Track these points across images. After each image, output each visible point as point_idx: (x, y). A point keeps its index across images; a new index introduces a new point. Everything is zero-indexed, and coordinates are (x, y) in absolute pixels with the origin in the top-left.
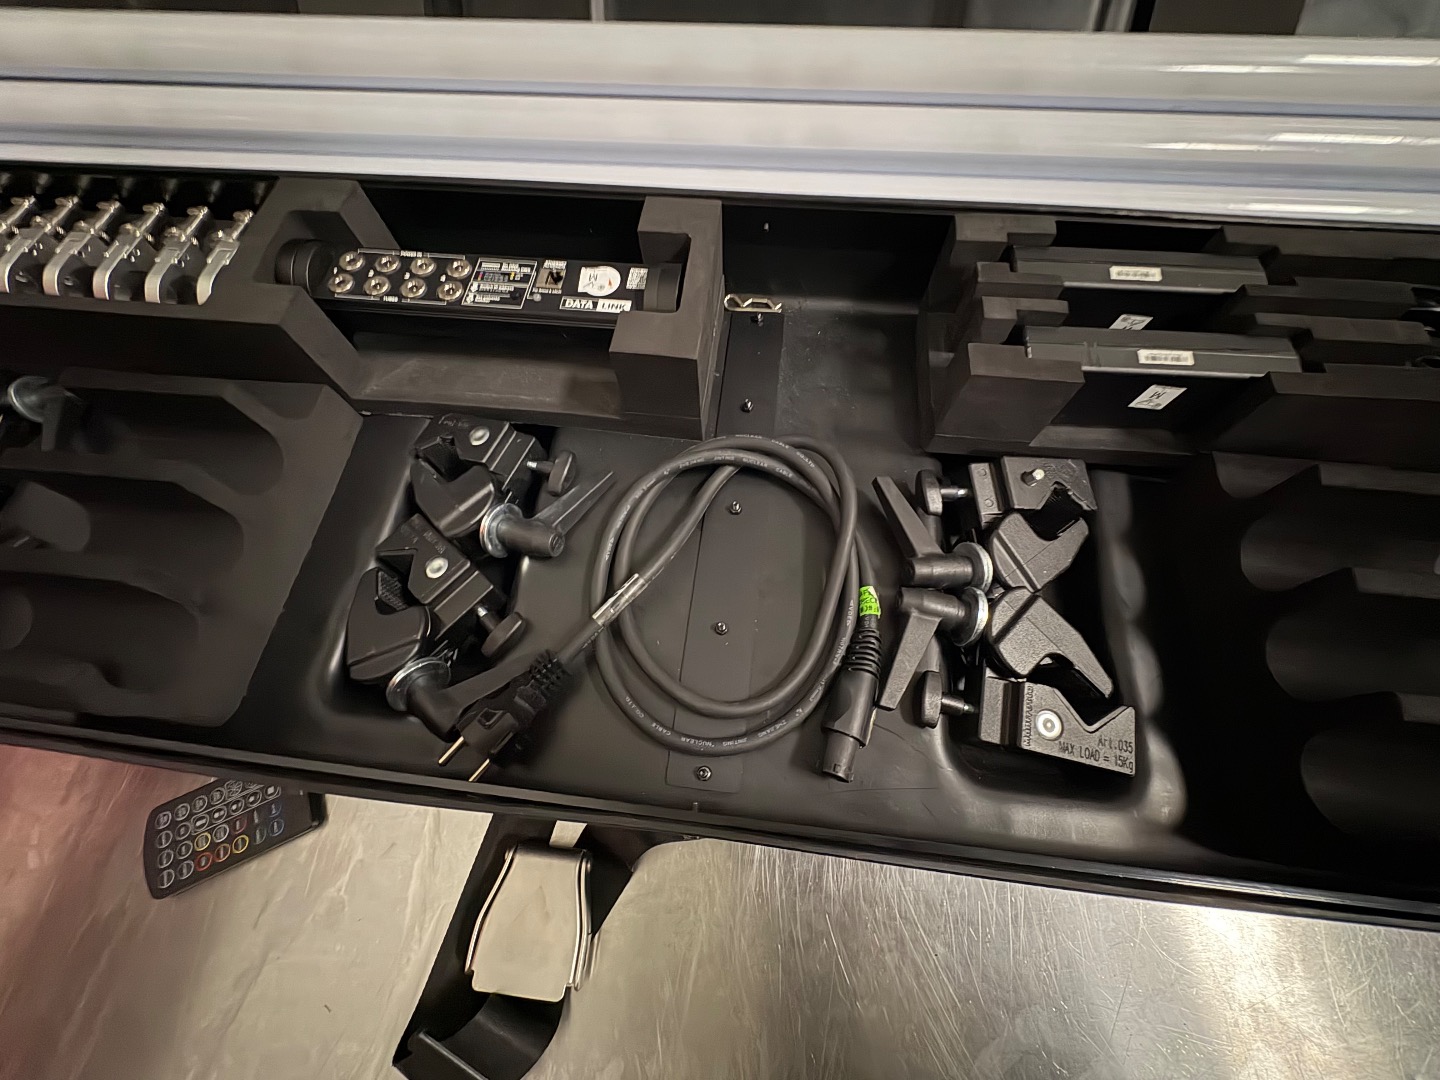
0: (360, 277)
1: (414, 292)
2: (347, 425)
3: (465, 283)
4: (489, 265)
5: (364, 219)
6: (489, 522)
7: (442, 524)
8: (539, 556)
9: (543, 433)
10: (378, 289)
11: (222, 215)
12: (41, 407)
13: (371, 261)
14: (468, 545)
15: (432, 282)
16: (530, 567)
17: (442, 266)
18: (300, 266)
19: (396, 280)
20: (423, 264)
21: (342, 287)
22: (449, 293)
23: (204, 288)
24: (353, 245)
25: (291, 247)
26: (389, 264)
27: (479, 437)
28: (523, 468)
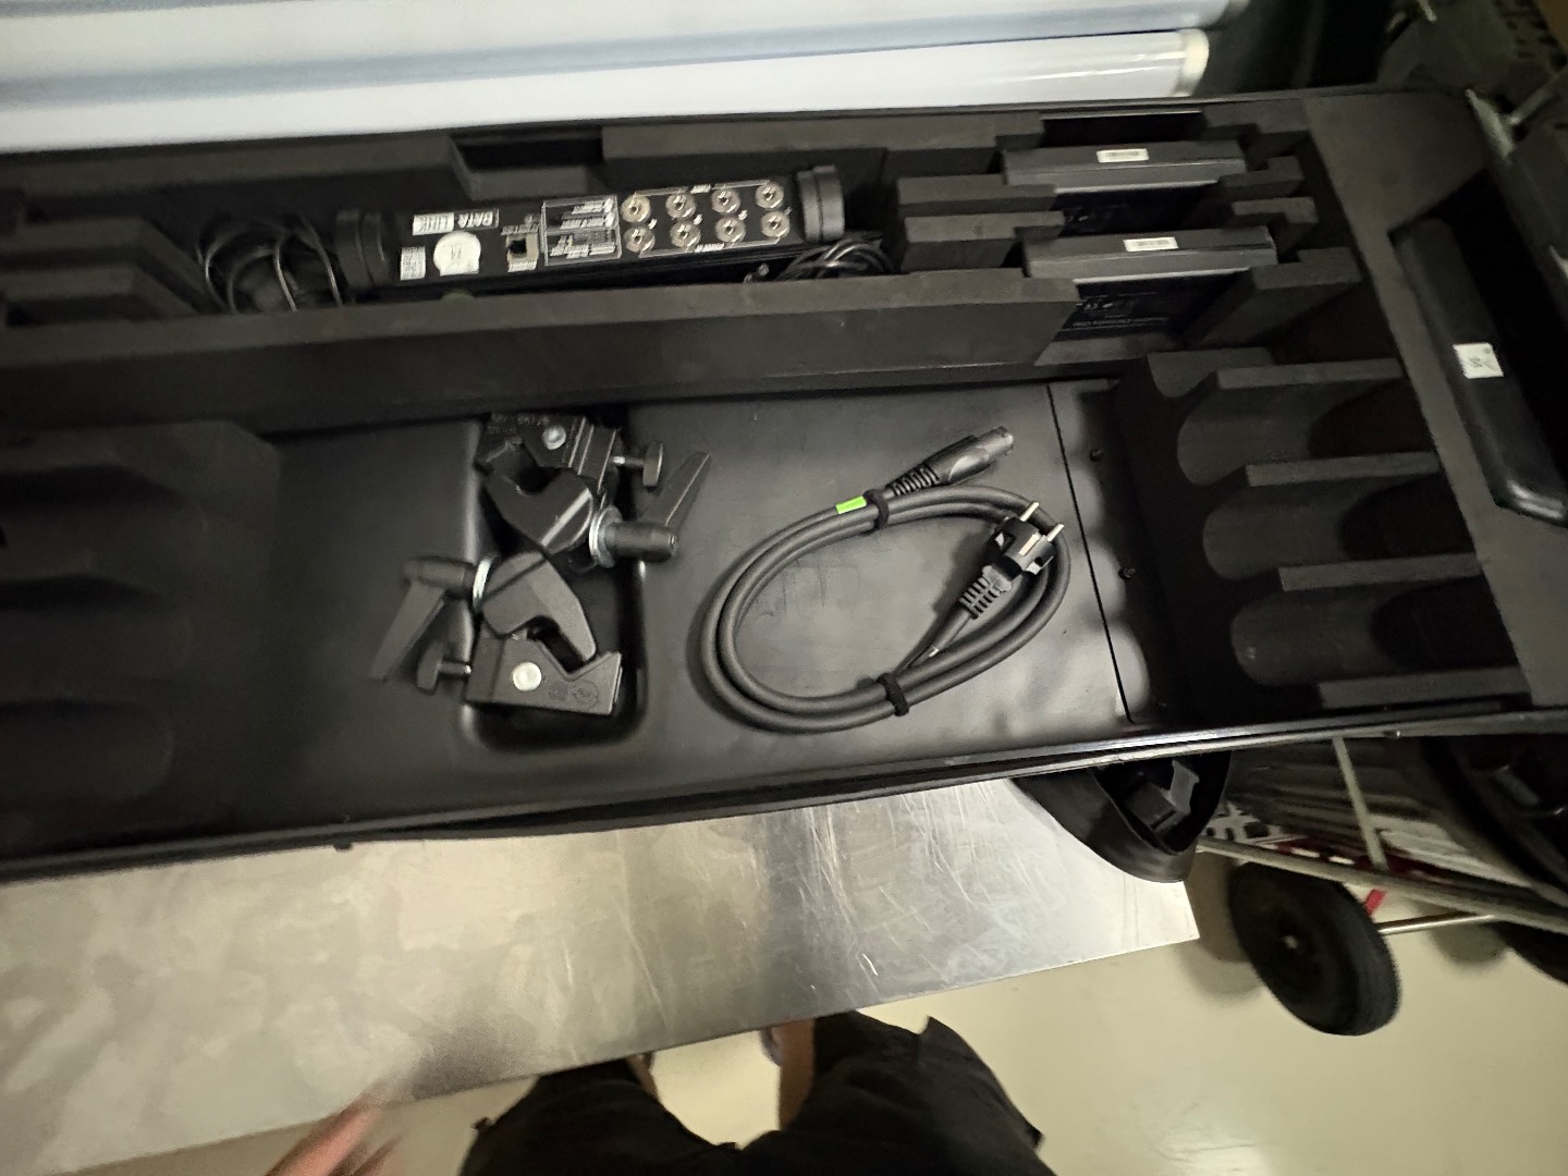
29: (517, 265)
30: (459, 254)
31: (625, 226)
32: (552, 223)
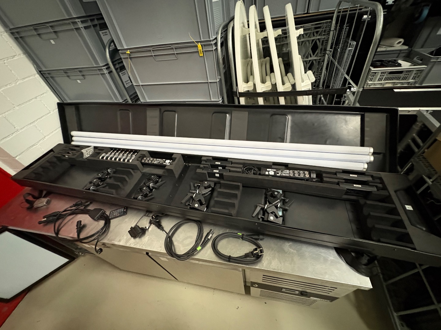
0: (145, 160)
1: (150, 162)
2: (140, 175)
3: (155, 161)
4: (158, 159)
5: (148, 155)
6: (151, 185)
7: (146, 184)
8: (155, 188)
9: (159, 177)
10: (147, 161)
11: (134, 153)
12: (111, 172)
13: (147, 158)
14: (149, 187)
15: (152, 161)
16: (154, 190)
17: (153, 159)
18: (140, 159)
19: (149, 160)
20: (152, 159)
21: (143, 161)
22: (153, 162)
23: (131, 161)
24: (145, 157)
25: (140, 157)
26: (148, 159)
27: (153, 177)
28: (156, 180)
29: (278, 175)
30: (272, 173)
31: (290, 173)
32: (282, 172)
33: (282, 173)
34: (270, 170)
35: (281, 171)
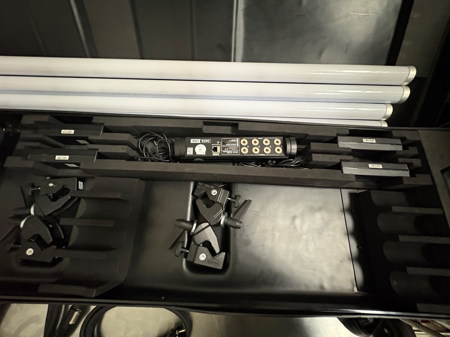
29: (215, 154)
30: (201, 150)
31: (242, 146)
32: (224, 144)
33: (223, 149)
34: (198, 141)
35: (221, 143)
